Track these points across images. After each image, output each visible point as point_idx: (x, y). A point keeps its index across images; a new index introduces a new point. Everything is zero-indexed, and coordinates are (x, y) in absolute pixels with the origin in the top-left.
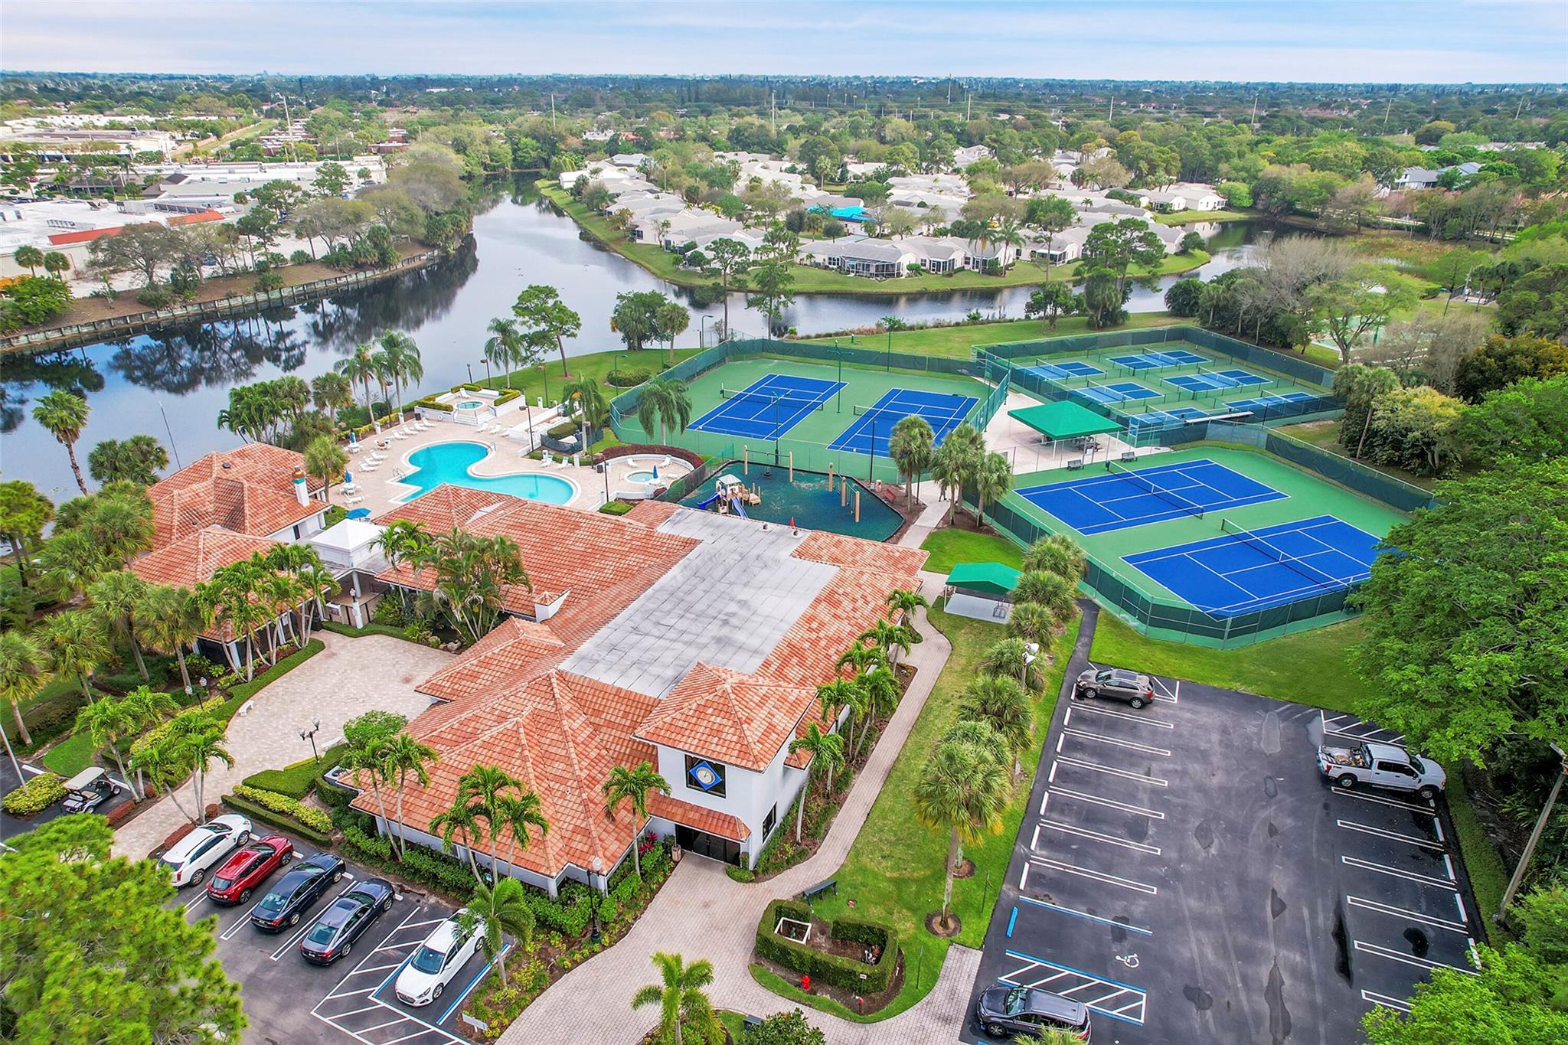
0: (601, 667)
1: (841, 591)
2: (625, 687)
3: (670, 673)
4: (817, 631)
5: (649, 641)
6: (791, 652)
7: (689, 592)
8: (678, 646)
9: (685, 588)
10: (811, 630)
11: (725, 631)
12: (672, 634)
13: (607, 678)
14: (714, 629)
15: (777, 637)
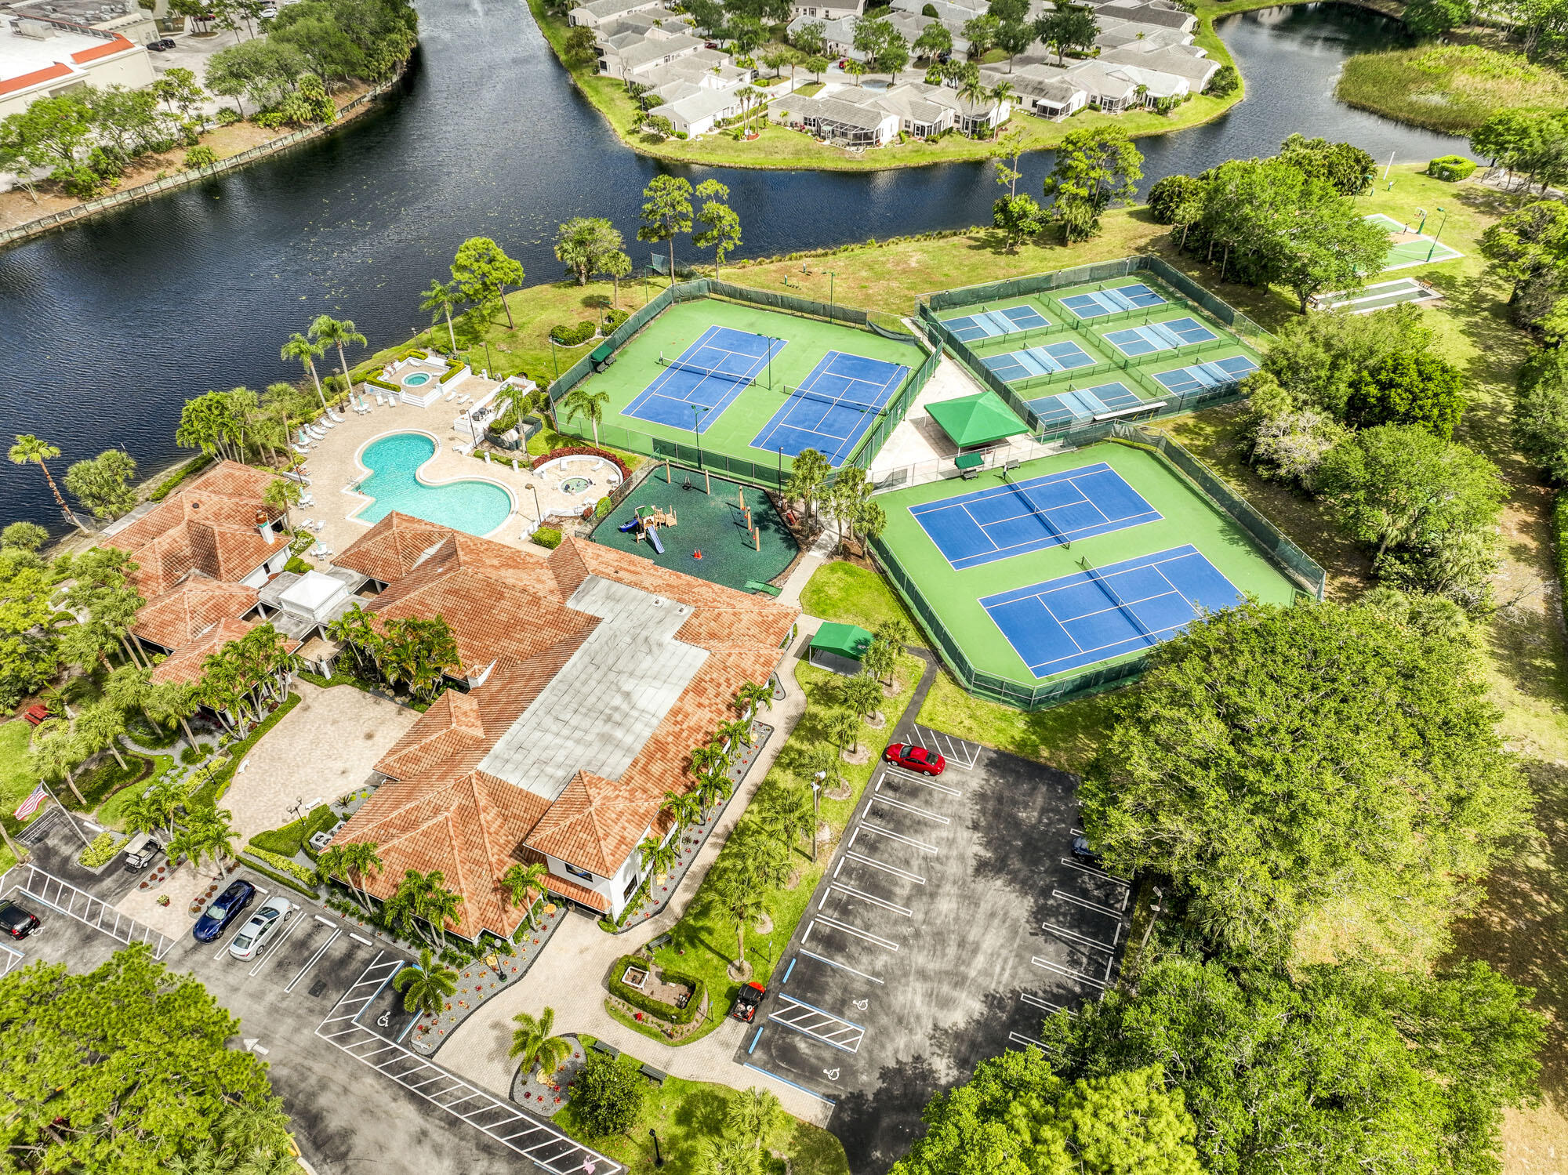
0: (509, 766)
1: (707, 678)
2: (525, 788)
3: (561, 773)
4: (681, 723)
5: (549, 737)
6: (657, 748)
7: (584, 683)
8: (570, 744)
9: (583, 677)
10: (676, 723)
11: (608, 728)
12: (566, 732)
13: (513, 779)
14: (600, 727)
15: (647, 733)
